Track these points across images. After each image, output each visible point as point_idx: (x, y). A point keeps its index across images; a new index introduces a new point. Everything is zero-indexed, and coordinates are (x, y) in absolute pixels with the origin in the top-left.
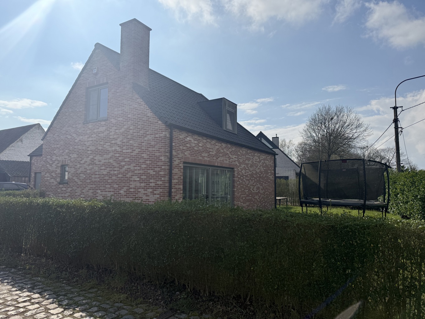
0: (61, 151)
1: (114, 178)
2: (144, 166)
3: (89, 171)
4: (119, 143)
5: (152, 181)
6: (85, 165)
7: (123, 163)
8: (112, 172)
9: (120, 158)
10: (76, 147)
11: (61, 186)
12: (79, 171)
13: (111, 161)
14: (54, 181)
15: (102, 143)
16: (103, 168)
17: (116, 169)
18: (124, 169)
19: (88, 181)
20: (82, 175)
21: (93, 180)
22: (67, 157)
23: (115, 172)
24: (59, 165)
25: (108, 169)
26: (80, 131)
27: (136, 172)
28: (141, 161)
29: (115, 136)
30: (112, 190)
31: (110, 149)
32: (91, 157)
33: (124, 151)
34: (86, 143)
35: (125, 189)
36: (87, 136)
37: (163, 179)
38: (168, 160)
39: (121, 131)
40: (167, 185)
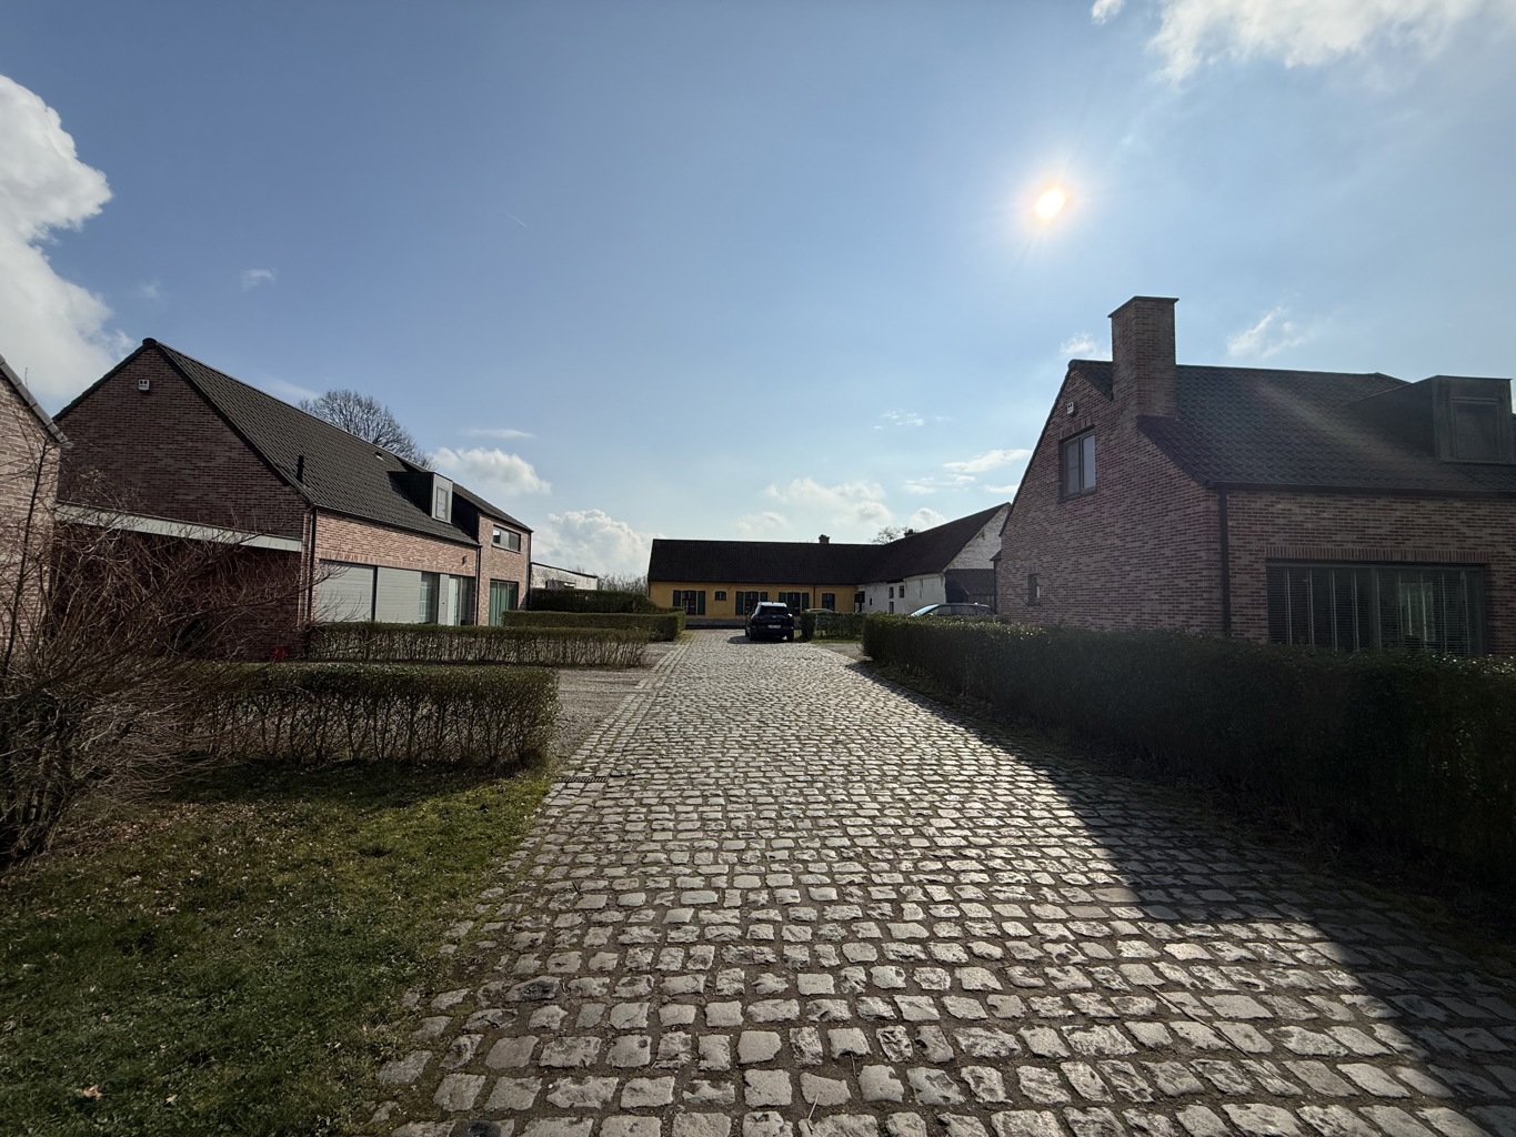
0: (1028, 552)
1: (1113, 594)
2: (1166, 572)
3: (1070, 584)
4: (1118, 531)
5: (1183, 600)
6: (1064, 574)
7: (1128, 568)
8: (1109, 585)
9: (1121, 559)
10: (1048, 544)
11: (1031, 609)
12: (1056, 584)
13: (1106, 564)
14: (1020, 601)
15: (1089, 534)
16: (1094, 577)
17: (1115, 579)
18: (1129, 578)
19: (1072, 601)
20: (1060, 590)
21: (1080, 598)
22: (1036, 561)
23: (1115, 585)
24: (1026, 574)
25: (1103, 579)
26: (1054, 517)
27: (1151, 583)
28: (1161, 562)
29: (1110, 520)
30: (1110, 616)
31: (1103, 543)
32: (1074, 559)
33: (1128, 546)
34: (1063, 536)
35: (1133, 614)
36: (1065, 524)
37: (1205, 595)
38: (1217, 557)
39: (1121, 508)
40: (1219, 607)
